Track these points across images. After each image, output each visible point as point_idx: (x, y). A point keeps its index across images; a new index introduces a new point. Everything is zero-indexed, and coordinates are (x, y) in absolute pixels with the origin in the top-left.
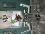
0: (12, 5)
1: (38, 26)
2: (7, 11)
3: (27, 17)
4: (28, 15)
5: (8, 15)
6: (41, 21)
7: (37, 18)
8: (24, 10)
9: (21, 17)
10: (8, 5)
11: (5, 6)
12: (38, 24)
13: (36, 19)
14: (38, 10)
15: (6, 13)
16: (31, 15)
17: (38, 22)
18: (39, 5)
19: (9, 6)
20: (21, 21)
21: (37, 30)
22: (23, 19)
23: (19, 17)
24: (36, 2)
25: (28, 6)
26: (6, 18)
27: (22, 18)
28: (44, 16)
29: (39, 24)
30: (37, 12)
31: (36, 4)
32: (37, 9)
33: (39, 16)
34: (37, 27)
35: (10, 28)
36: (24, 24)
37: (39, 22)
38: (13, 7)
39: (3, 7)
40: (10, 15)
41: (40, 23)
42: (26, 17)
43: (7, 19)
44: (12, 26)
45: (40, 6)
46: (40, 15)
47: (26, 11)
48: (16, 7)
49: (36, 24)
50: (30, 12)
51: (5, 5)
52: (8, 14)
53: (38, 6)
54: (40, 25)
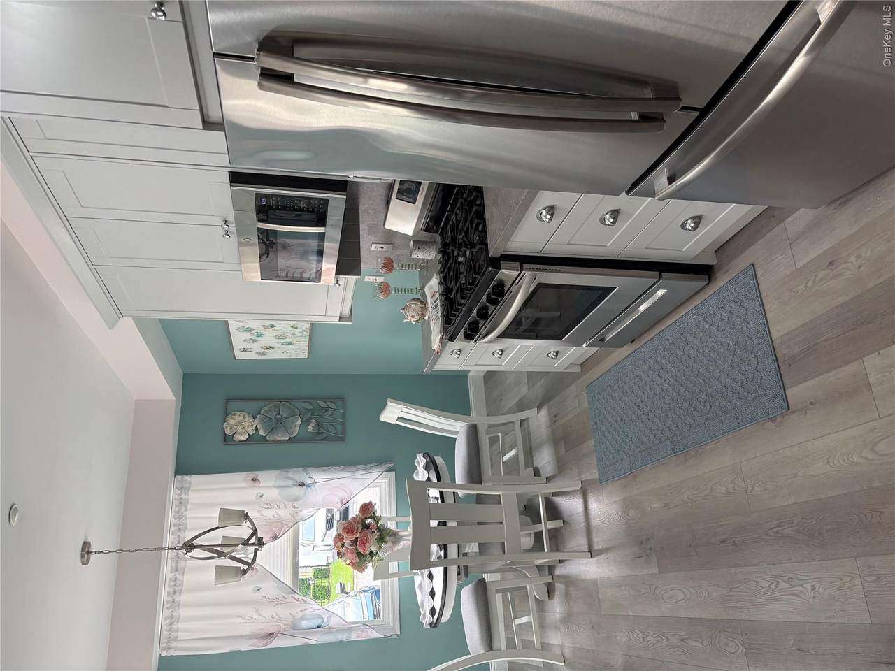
0: (306, 423)
1: (556, 608)
2: (261, 475)
3: (442, 524)
4: (449, 500)
5: (269, 514)
6: (577, 553)
7: (538, 536)
8: (421, 461)
9: (392, 526)
10: (266, 421)
11: (242, 425)
12: (550, 590)
13: (528, 542)
14: (545, 459)
15: (252, 494)
16: (480, 499)
17: (551, 569)
18: (544, 412)
19: (276, 424)
20: (393, 567)
21: (545, 647)
22: (406, 543)
23: (367, 527)
24: (524, 390)
25: (455, 427)
26: (246, 543)
27: (395, 536)
28: (594, 506)
29: (559, 587)
30: (536, 472)
31: (521, 406)
32: (529, 452)
33: (554, 512)
34: (542, 626)
35: (277, 643)
36: (422, 597)
37: (558, 572)
38: (321, 436)
39: (228, 439)
40: (284, 513)
41: (569, 581)
42: (434, 523)
43: (261, 543)
44: (295, 629)
45: (553, 419)
46: (559, 500)
47: (431, 465)
48: (342, 439)
49: (535, 589)
50: (475, 475)
51: (239, 417)
52: (268, 505)
53: (540, 420)
54: (567, 595)
